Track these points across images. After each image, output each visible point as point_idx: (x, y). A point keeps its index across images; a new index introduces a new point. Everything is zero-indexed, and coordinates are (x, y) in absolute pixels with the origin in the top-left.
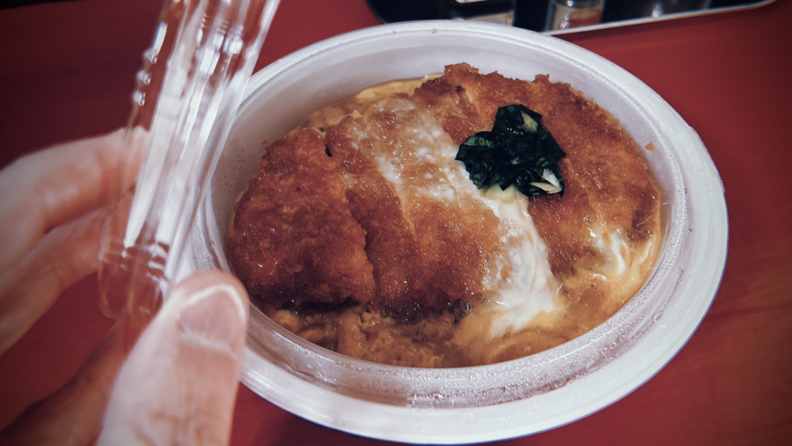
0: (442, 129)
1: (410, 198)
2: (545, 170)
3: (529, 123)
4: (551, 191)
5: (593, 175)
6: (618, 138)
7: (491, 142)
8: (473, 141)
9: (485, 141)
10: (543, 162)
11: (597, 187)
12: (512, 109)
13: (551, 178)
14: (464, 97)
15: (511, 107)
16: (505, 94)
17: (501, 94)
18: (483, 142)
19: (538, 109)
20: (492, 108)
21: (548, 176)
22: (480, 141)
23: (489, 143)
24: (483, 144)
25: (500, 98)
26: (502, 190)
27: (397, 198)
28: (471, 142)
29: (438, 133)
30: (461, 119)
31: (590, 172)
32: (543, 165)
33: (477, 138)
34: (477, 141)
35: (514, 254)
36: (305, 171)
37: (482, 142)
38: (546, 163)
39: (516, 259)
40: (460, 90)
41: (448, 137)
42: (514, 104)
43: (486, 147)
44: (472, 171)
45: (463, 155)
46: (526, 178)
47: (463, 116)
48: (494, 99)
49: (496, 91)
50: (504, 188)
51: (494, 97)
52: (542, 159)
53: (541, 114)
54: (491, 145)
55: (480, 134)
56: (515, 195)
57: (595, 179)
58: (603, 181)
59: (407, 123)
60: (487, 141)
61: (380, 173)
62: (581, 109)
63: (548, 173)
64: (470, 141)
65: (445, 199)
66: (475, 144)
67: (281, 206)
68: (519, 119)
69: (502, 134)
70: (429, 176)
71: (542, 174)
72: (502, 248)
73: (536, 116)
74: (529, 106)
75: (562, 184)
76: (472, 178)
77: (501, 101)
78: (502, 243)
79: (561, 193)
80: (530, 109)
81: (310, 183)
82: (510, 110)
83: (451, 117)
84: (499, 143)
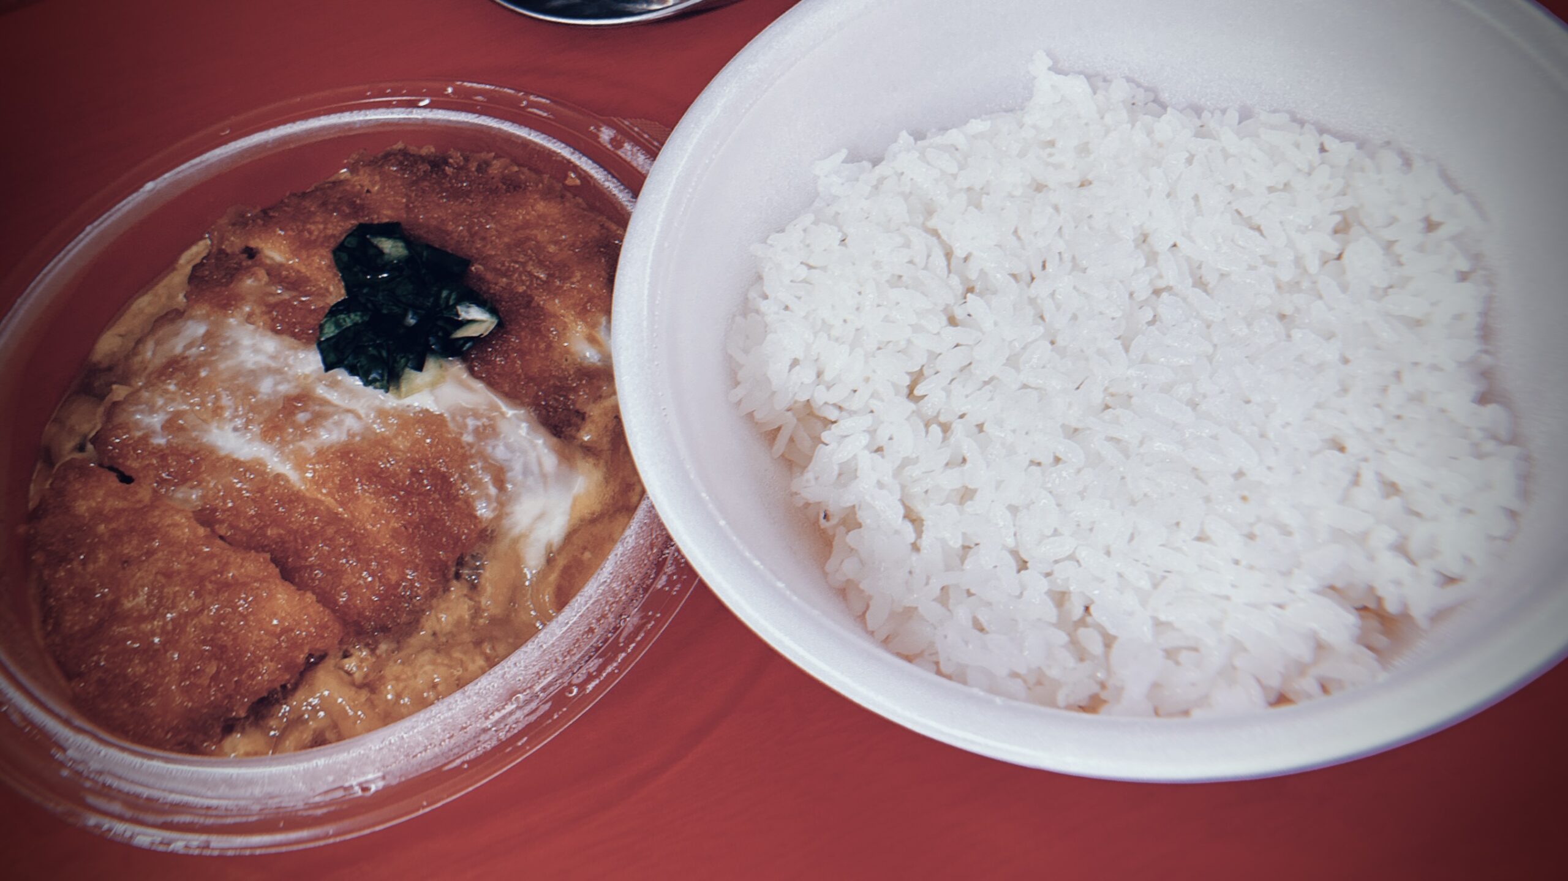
0: (270, 333)
1: (300, 467)
2: (459, 308)
3: (390, 247)
4: (486, 331)
5: (524, 264)
6: (523, 186)
7: (359, 313)
8: (333, 328)
9: (349, 317)
10: (448, 298)
11: (538, 278)
12: (353, 243)
13: (474, 313)
14: (268, 262)
15: (348, 239)
16: (325, 223)
17: (321, 227)
18: (348, 320)
19: (386, 215)
20: (322, 257)
21: (467, 312)
22: (341, 321)
23: (356, 315)
24: (349, 323)
25: (322, 235)
26: (419, 373)
27: (278, 476)
28: (330, 331)
29: (270, 344)
30: (289, 301)
31: (516, 262)
32: (451, 302)
33: (333, 319)
34: (338, 325)
35: (494, 447)
36: (113, 529)
37: (345, 321)
38: (453, 296)
39: (500, 453)
40: (251, 253)
41: (289, 340)
42: (350, 232)
43: (356, 324)
44: (361, 373)
45: (332, 357)
46: (440, 334)
47: (286, 296)
48: (315, 241)
49: (308, 226)
50: (419, 367)
51: (313, 238)
52: (445, 294)
53: (396, 221)
54: (362, 316)
55: (334, 311)
56: (441, 366)
57: (530, 268)
58: (541, 264)
59: (214, 358)
60: (352, 316)
61: (227, 456)
62: (447, 175)
63: (465, 309)
64: (326, 330)
65: (351, 435)
66: (337, 331)
67: (116, 602)
68: (372, 251)
69: (365, 291)
70: (302, 417)
71: (458, 315)
72: (473, 451)
73: (391, 230)
74: (372, 219)
75: (493, 311)
76: (367, 383)
77: (328, 238)
78: (469, 444)
79: (500, 325)
80: (376, 222)
81: (135, 542)
82: (349, 246)
83: (271, 307)
84: (370, 305)
